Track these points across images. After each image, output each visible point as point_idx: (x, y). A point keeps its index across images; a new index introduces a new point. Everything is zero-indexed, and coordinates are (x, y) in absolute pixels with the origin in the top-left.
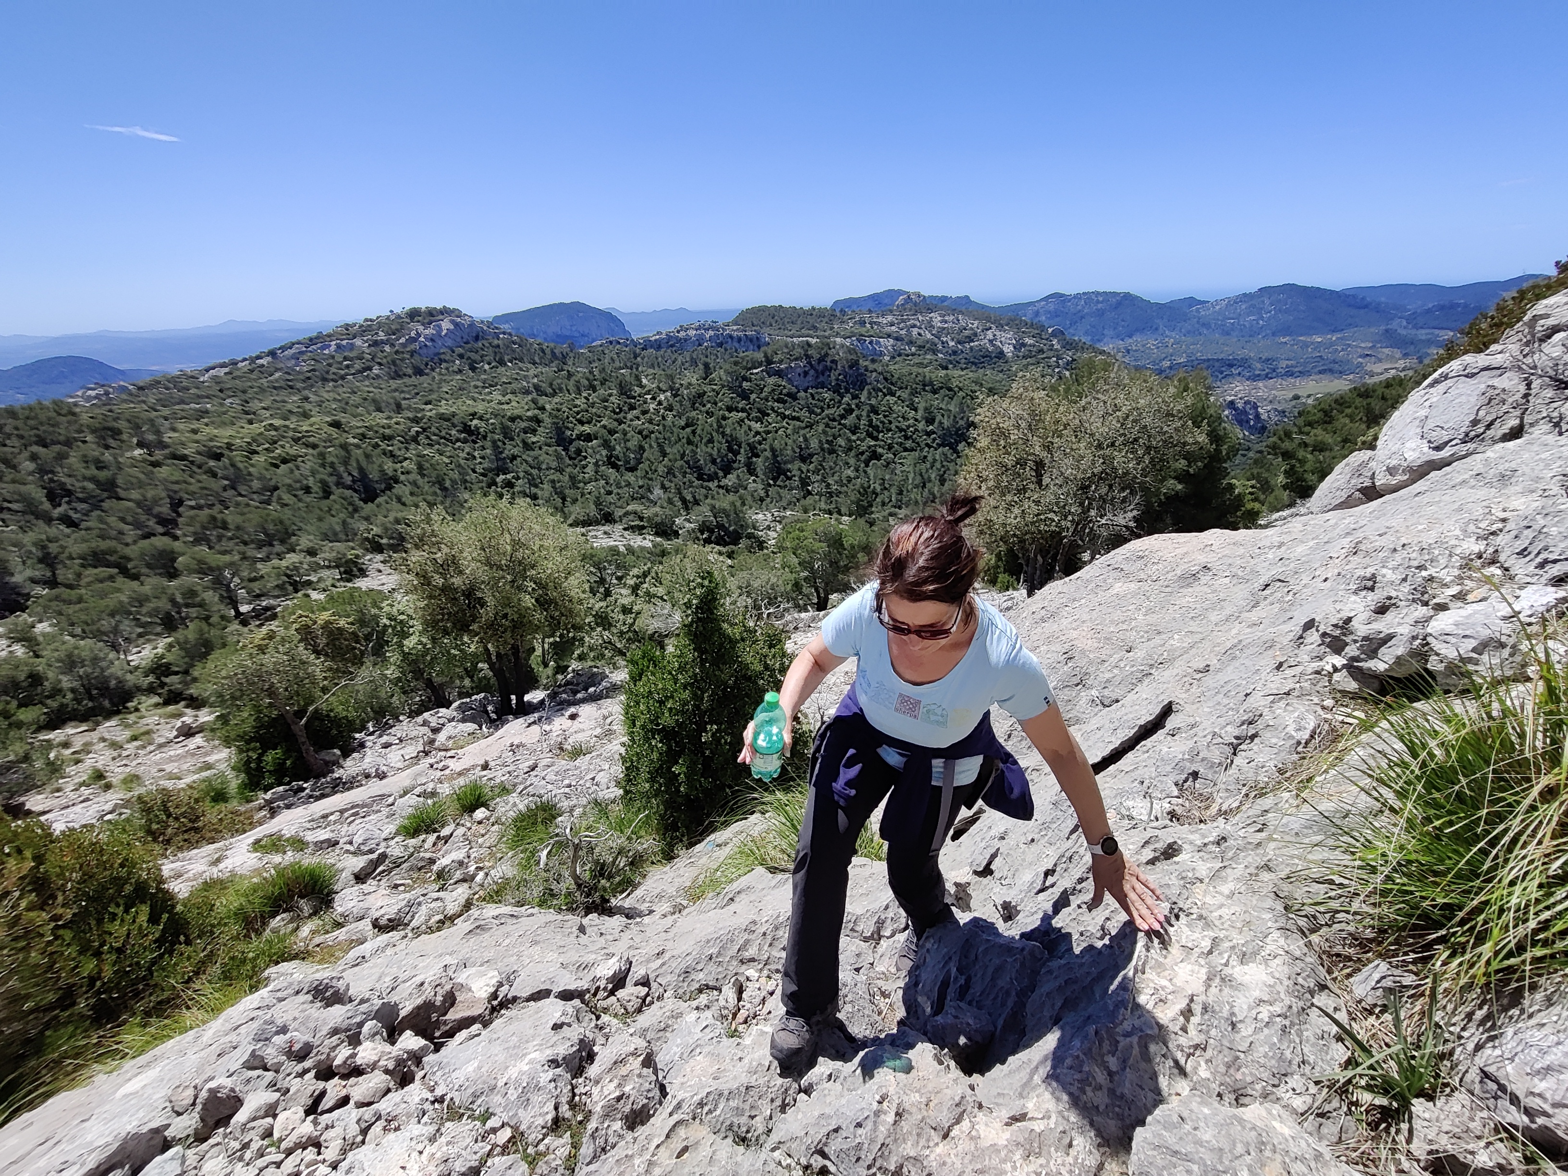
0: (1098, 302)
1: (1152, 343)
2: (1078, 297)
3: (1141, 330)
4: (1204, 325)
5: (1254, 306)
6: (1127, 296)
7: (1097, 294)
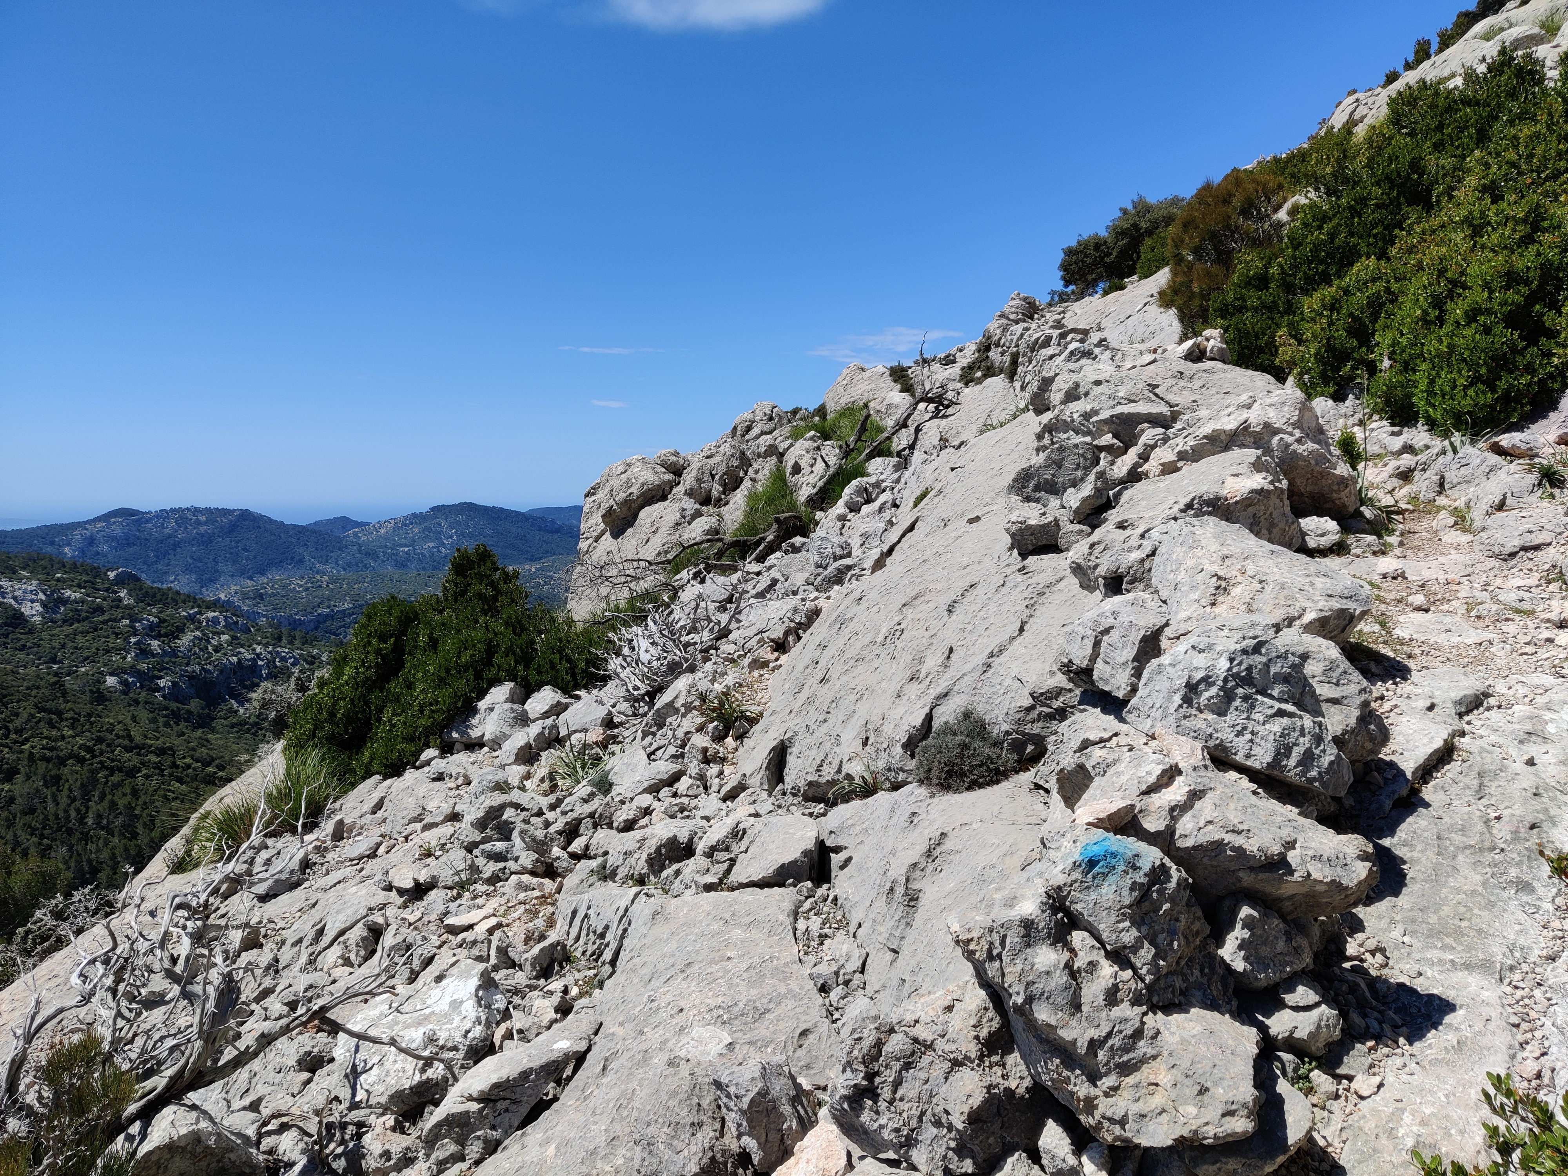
0: (198, 523)
1: (297, 583)
2: (163, 515)
3: (277, 563)
4: (368, 554)
5: (429, 529)
6: (245, 516)
7: (196, 511)
